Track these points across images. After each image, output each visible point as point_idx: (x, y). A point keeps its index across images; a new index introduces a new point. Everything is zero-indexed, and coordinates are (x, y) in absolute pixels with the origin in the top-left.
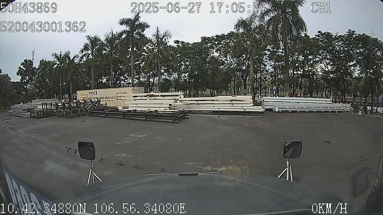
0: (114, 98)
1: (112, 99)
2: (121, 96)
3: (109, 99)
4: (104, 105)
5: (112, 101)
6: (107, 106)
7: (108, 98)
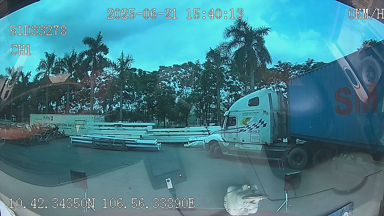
0: (72, 126)
1: (70, 127)
2: (80, 124)
3: (67, 126)
4: (62, 133)
5: (70, 128)
6: (65, 135)
7: (65, 125)
